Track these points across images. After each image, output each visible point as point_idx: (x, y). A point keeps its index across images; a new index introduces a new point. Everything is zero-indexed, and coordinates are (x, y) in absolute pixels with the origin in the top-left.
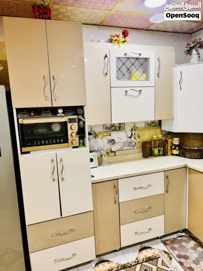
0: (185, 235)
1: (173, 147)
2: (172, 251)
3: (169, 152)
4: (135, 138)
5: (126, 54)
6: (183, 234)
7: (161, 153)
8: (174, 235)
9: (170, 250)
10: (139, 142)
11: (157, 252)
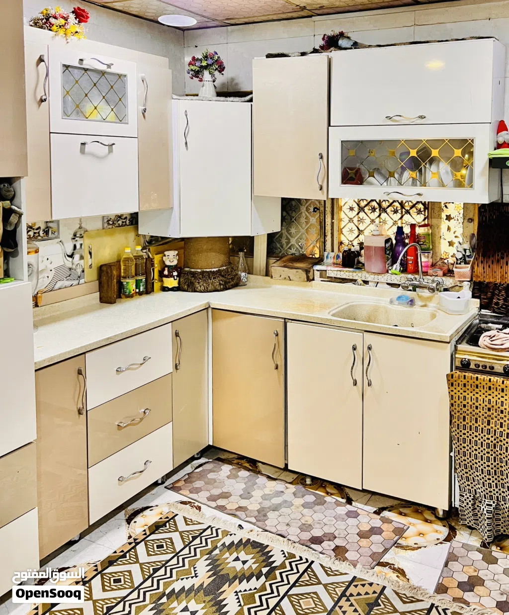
0: (207, 460)
1: (166, 272)
2: (194, 496)
3: (157, 285)
4: (82, 258)
5: (81, 60)
6: (203, 460)
7: (142, 289)
8: (186, 469)
9: (191, 495)
10: (91, 266)
11: (166, 510)
